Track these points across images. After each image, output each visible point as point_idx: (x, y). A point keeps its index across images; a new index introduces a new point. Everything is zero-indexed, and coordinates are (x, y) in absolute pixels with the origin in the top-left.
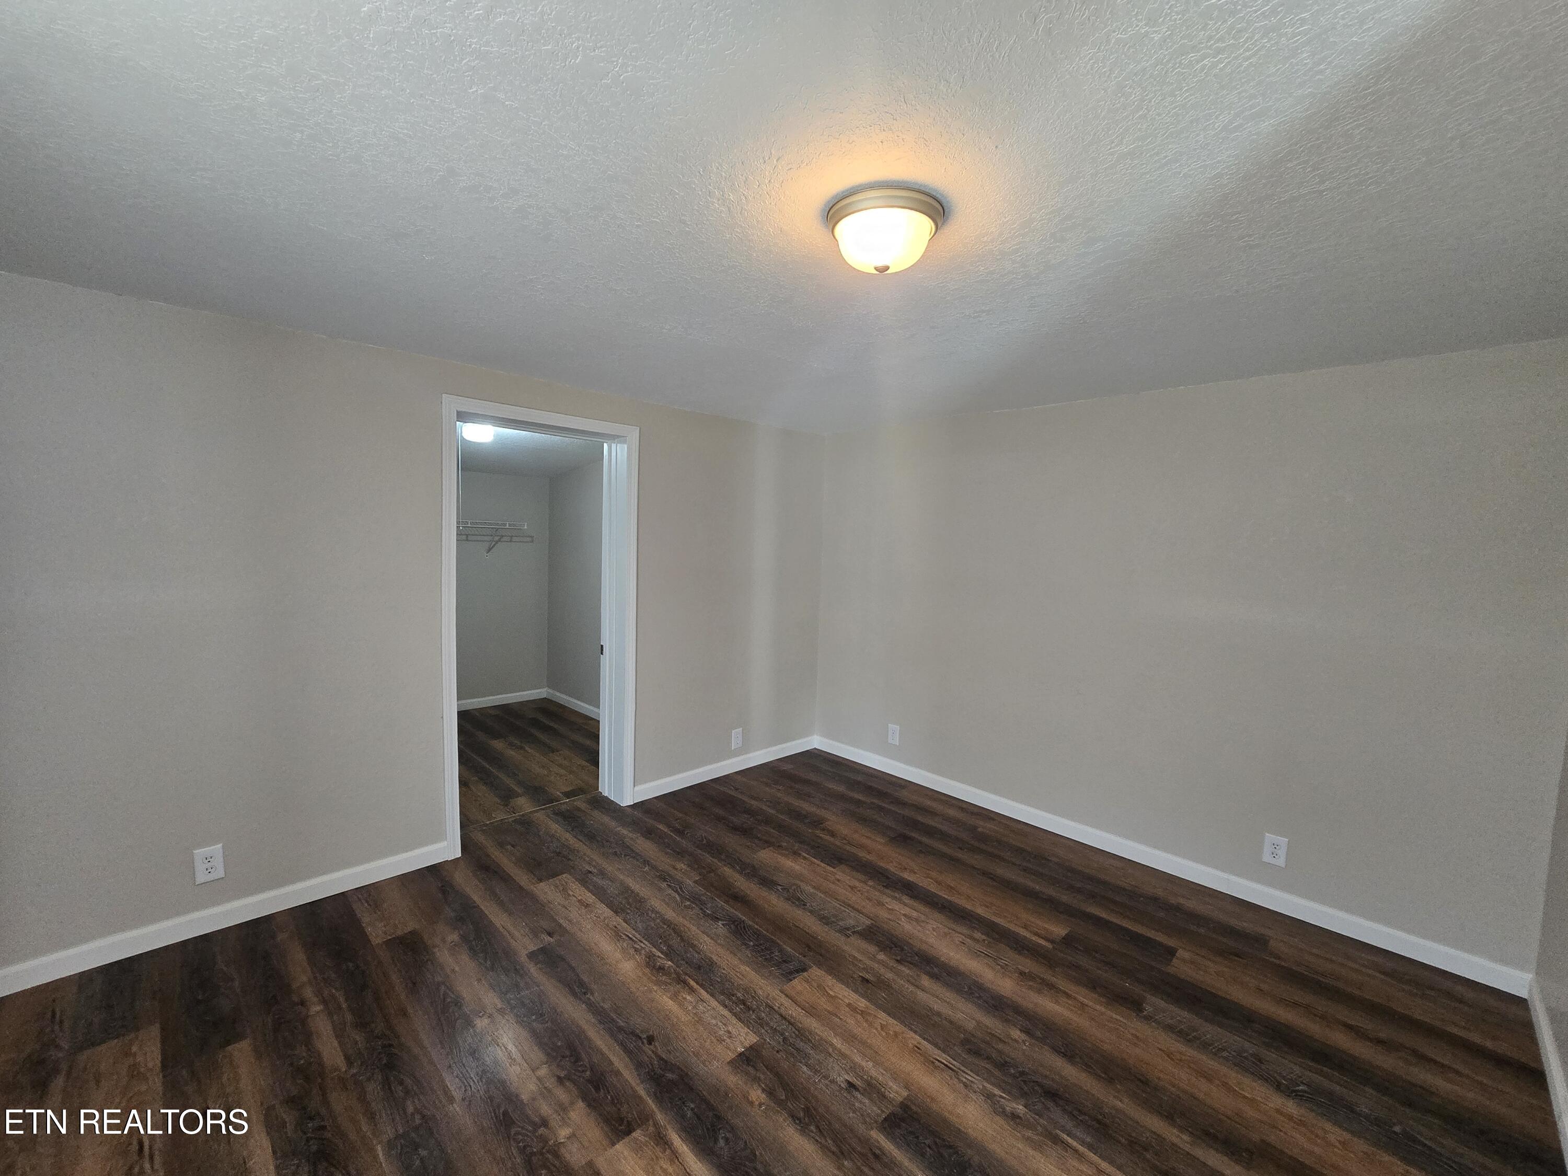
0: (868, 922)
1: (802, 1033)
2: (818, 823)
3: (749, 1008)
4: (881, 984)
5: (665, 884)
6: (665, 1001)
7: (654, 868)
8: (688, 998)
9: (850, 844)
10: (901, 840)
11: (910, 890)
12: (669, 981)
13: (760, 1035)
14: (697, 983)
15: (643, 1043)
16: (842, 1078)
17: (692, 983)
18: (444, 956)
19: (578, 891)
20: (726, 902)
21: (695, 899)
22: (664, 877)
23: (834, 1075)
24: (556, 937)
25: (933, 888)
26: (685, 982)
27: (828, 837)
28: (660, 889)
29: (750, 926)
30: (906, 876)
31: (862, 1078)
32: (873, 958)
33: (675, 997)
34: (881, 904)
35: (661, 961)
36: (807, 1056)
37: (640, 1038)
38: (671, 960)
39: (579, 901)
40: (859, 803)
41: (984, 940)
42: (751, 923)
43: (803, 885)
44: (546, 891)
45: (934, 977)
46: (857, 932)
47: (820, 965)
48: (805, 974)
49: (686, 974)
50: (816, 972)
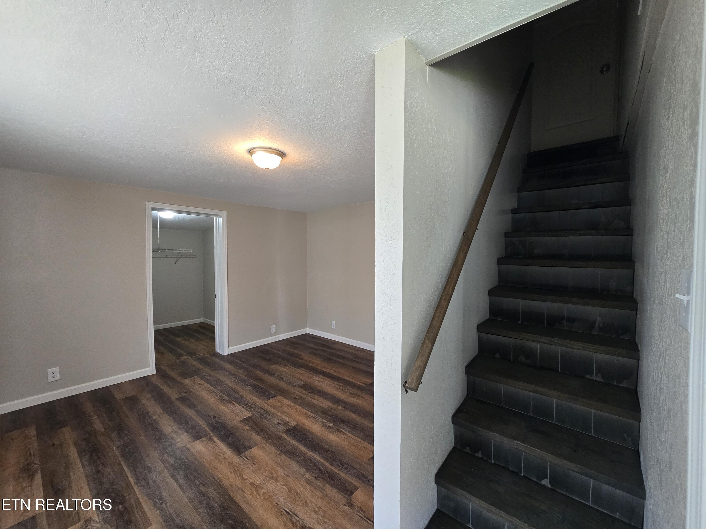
0: (304, 383)
1: (267, 412)
2: (298, 356)
3: (252, 407)
4: (301, 398)
5: (233, 377)
6: (223, 408)
7: (229, 372)
8: (231, 406)
9: (307, 362)
10: (328, 360)
11: (323, 374)
12: (225, 402)
13: (253, 414)
14: (236, 402)
15: (211, 418)
16: (276, 421)
17: (234, 402)
18: (145, 401)
19: (198, 380)
20: (254, 381)
21: (243, 381)
22: (233, 375)
23: (274, 421)
24: (187, 394)
25: (332, 372)
26: (231, 403)
27: (301, 361)
28: (230, 378)
29: (260, 387)
30: (324, 370)
31: (283, 422)
32: (301, 392)
33: (226, 407)
34: (311, 378)
35: (224, 398)
36: (267, 418)
37: (211, 417)
38: (228, 397)
39: (199, 384)
40: (316, 349)
41: (342, 386)
42: (261, 386)
43: (284, 374)
44: (187, 382)
45: (320, 396)
46: (299, 386)
47: (281, 395)
48: (275, 398)
49: (232, 400)
50: (279, 397)
